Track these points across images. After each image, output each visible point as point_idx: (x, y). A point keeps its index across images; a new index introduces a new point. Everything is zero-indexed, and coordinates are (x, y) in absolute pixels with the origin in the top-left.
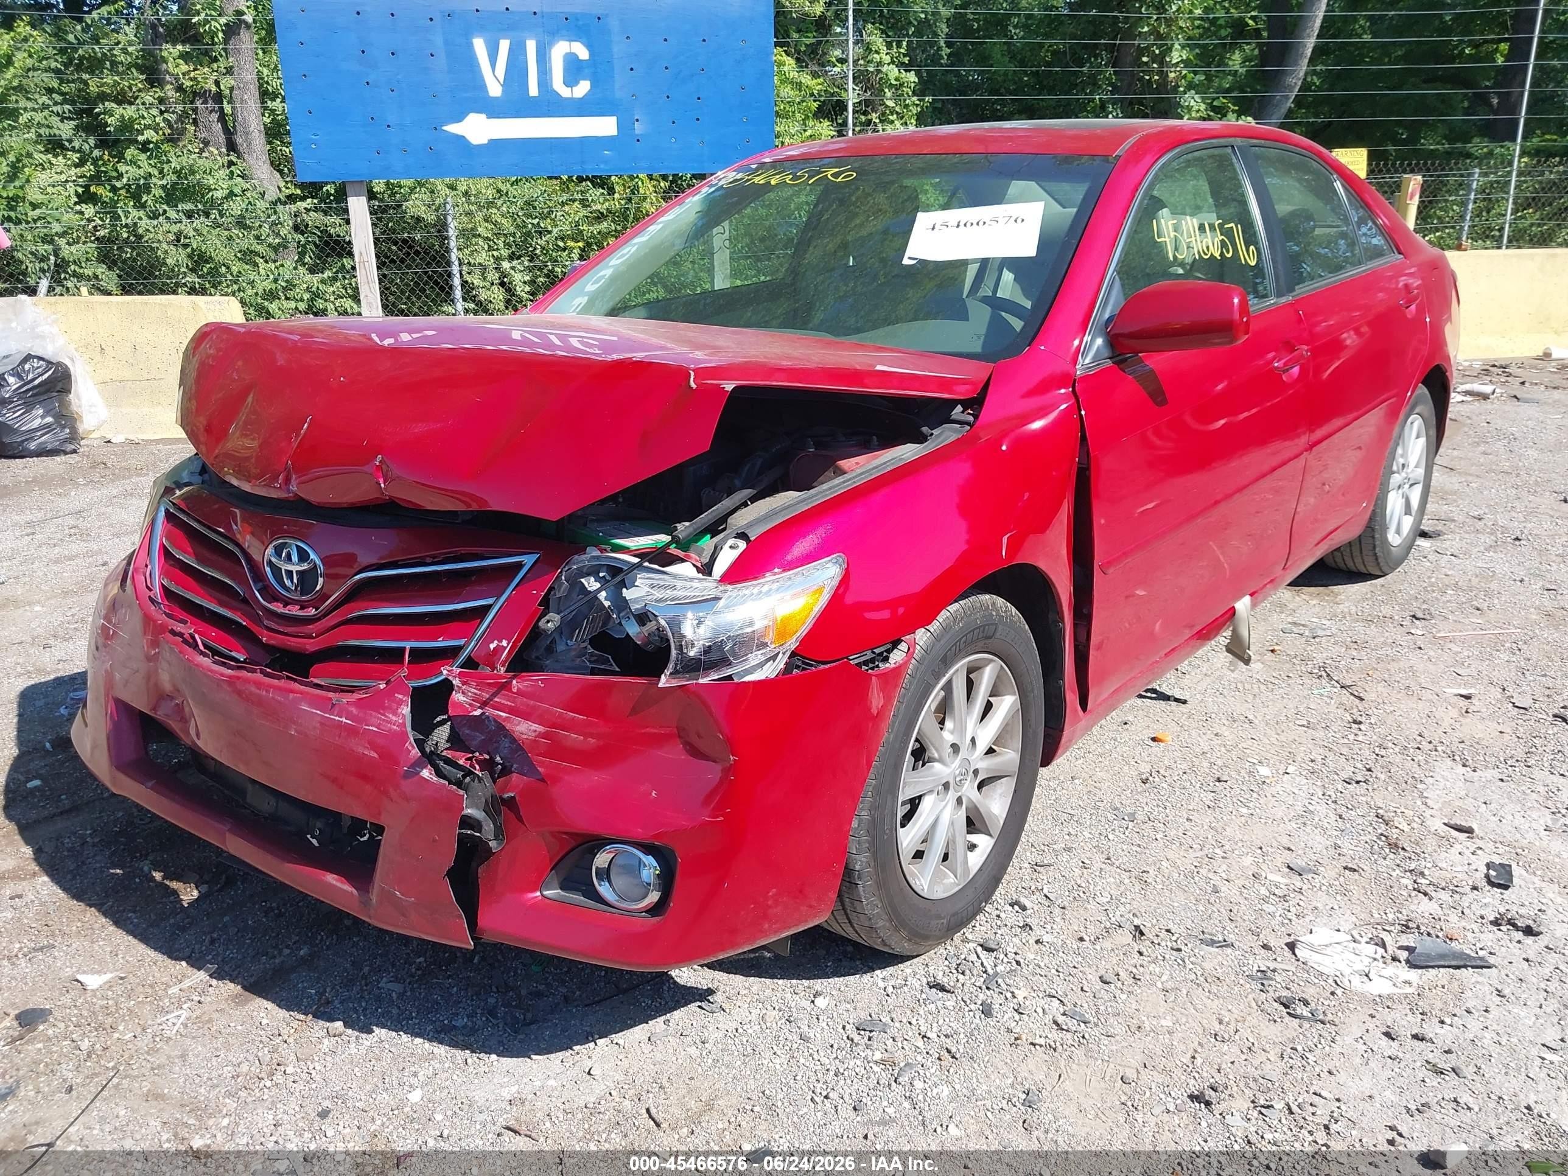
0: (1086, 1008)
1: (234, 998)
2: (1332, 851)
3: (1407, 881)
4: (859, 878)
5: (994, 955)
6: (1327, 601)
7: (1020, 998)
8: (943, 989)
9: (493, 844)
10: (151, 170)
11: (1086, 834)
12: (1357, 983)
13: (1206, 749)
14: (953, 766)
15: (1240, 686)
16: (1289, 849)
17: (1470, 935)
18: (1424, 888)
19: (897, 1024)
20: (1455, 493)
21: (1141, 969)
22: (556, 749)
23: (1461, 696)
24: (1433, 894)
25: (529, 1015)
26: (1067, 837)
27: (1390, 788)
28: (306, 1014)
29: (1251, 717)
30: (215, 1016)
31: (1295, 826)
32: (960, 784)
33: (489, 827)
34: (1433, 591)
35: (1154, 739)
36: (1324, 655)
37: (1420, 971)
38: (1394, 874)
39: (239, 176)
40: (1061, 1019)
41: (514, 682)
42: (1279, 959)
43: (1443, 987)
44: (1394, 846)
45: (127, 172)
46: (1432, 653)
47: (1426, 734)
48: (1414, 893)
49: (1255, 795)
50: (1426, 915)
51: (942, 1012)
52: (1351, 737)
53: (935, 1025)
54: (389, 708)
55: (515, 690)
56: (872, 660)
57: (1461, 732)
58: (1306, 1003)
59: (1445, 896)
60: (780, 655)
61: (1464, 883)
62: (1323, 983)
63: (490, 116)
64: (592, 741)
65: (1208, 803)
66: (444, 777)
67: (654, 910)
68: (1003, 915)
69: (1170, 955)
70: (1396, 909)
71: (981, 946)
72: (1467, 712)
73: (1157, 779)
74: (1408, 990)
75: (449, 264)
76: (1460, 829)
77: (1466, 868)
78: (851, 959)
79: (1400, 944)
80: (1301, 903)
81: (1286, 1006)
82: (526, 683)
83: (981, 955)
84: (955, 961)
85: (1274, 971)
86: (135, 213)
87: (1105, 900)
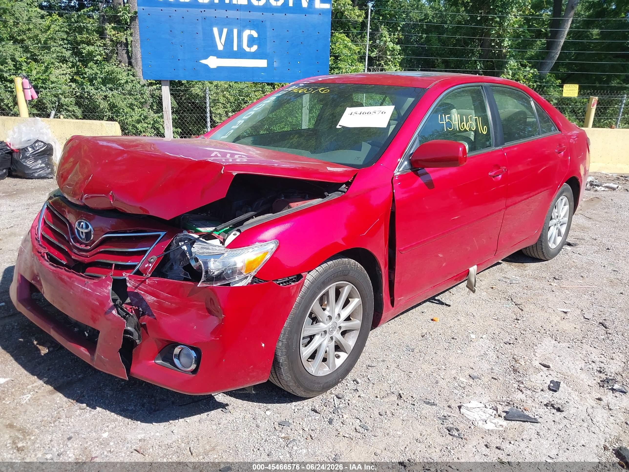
0: (370, 424)
1: (51, 391)
2: (490, 371)
3: (516, 385)
4: (282, 366)
5: (340, 400)
6: (521, 269)
7: (345, 418)
8: (316, 412)
9: (138, 341)
10: (97, 71)
11: (393, 356)
12: (480, 423)
13: (452, 325)
14: (329, 324)
15: (474, 301)
16: (472, 368)
17: (534, 409)
18: (521, 388)
19: (295, 424)
20: (588, 228)
21: (396, 411)
22: (161, 307)
23: (563, 312)
24: (524, 391)
25: (157, 408)
26: (385, 356)
27: (522, 347)
28: (74, 400)
29: (474, 314)
30: (41, 398)
31: (478, 359)
32: (332, 332)
33: (136, 335)
34: (566, 268)
35: (432, 320)
36: (513, 291)
37: (508, 422)
38: (511, 382)
39: (131, 75)
40: (358, 428)
41: (147, 280)
42: (453, 412)
43: (515, 429)
44: (515, 371)
45: (88, 72)
46: (557, 293)
47: (544, 326)
48: (517, 390)
49: (466, 346)
50: (519, 399)
51: (313, 421)
52: (513, 325)
53: (309, 425)
54: (104, 286)
55: (147, 284)
56: (288, 281)
57: (559, 327)
58: (458, 430)
59: (529, 392)
60: (249, 277)
61: (538, 388)
62: (467, 423)
63: (218, 57)
64: (174, 305)
65: (446, 347)
66: (120, 314)
67: (194, 372)
68: (349, 385)
69: (410, 406)
70: (507, 396)
71: (336, 396)
72: (564, 319)
73: (428, 336)
74: (501, 429)
75: (206, 113)
76: (545, 366)
77: (541, 382)
78: (285, 397)
79: (504, 410)
80: (470, 391)
81: (449, 431)
82: (151, 281)
83: (335, 400)
84: (324, 401)
85: (449, 416)
86: (90, 87)
87: (391, 382)
